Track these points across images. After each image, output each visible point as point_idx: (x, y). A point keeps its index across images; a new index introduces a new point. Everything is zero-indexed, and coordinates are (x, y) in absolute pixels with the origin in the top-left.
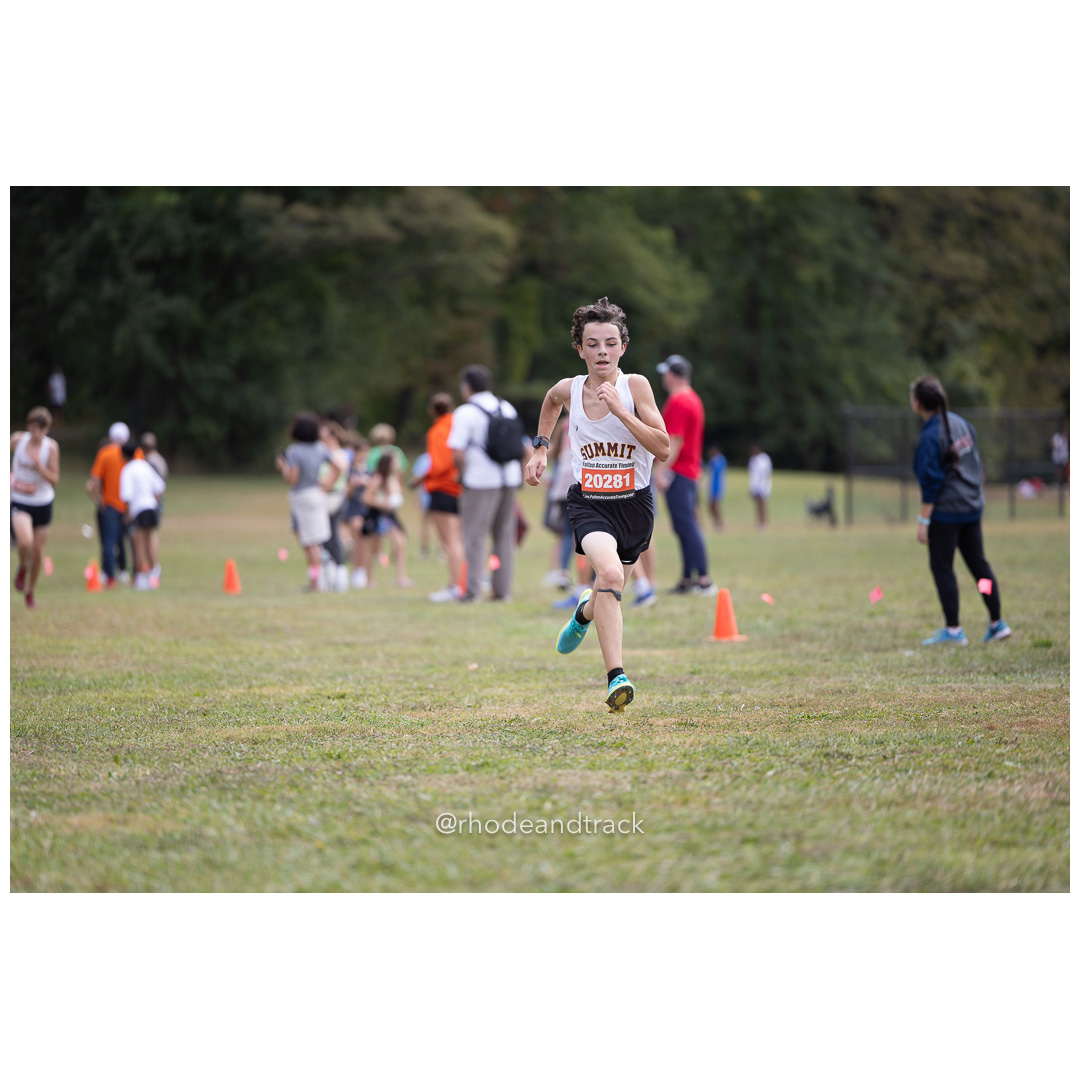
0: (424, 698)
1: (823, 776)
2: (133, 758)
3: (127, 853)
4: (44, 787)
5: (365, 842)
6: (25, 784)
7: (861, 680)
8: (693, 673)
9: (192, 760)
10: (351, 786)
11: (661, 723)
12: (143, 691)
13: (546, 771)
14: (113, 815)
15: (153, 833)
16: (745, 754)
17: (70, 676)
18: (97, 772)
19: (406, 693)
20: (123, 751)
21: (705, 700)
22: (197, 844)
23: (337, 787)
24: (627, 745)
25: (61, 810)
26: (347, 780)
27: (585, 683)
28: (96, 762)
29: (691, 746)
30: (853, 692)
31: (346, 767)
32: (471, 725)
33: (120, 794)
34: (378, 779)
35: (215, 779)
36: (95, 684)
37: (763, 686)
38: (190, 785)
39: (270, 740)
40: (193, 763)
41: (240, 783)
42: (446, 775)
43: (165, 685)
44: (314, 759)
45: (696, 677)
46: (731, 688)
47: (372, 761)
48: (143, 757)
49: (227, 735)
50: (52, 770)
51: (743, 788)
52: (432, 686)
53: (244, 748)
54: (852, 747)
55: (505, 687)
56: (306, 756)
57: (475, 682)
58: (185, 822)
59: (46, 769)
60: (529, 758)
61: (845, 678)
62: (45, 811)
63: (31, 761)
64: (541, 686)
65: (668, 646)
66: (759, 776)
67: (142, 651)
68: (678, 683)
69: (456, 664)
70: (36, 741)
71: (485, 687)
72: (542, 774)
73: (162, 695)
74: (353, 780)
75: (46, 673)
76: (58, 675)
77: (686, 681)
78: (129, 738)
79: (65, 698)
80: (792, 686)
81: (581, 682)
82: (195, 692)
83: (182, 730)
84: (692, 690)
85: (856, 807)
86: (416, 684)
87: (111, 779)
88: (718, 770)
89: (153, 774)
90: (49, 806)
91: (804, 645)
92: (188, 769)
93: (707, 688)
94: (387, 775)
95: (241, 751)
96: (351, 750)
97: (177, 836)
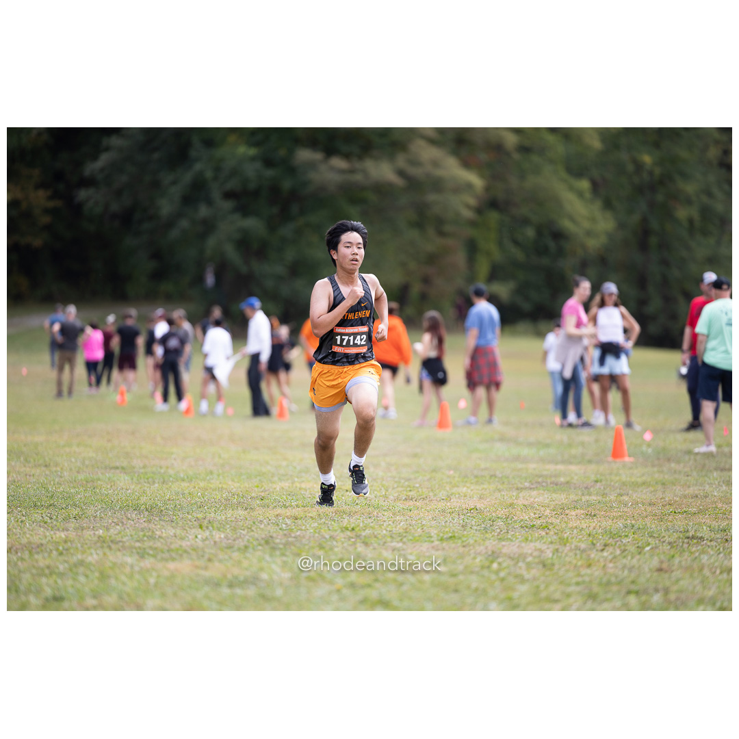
0: (411, 493)
1: (684, 551)
2: (213, 527)
3: (206, 589)
4: (151, 544)
5: (369, 586)
6: (138, 541)
7: (711, 489)
8: (596, 481)
9: (253, 528)
10: (361, 548)
11: (574, 513)
12: (220, 483)
13: (494, 543)
14: (198, 563)
15: (225, 576)
16: (631, 536)
17: (171, 472)
18: (187, 535)
19: (400, 489)
20: (206, 521)
21: (604, 500)
22: (255, 584)
23: (351, 549)
24: (550, 527)
25: (163, 559)
26: (358, 545)
27: (522, 486)
28: (187, 528)
29: (594, 529)
30: (706, 497)
31: (358, 536)
32: (444, 511)
33: (203, 549)
34: (379, 544)
35: (268, 541)
36: (188, 477)
37: (644, 491)
38: (251, 545)
39: (306, 517)
40: (253, 531)
41: (285, 545)
42: (427, 543)
43: (236, 480)
44: (336, 531)
45: (599, 484)
46: (622, 492)
47: (376, 533)
48: (219, 526)
49: (277, 513)
50: (157, 533)
51: (629, 558)
52: (417, 485)
53: (288, 522)
54: (704, 532)
55: (467, 487)
56: (331, 528)
57: (447, 483)
58: (247, 569)
59: (153, 532)
60: (483, 534)
61: (700, 488)
62: (152, 560)
63: (142, 526)
64: (492, 487)
65: (579, 463)
66: (640, 550)
67: (220, 457)
68: (586, 488)
69: (434, 471)
70: (147, 513)
71: (453, 487)
72: (491, 544)
73: (234, 486)
74: (362, 545)
75: (154, 469)
76: (162, 471)
77: (591, 487)
78: (210, 513)
79: (167, 486)
80: (664, 492)
81: (520, 486)
82: (256, 484)
83: (246, 509)
84: (595, 492)
85: (706, 572)
86: (407, 483)
87: (197, 540)
88: (612, 545)
89: (227, 538)
90: (154, 556)
91: (673, 465)
92: (249, 534)
93: (606, 492)
94: (385, 543)
95: (286, 524)
96: (361, 525)
97: (242, 578)
